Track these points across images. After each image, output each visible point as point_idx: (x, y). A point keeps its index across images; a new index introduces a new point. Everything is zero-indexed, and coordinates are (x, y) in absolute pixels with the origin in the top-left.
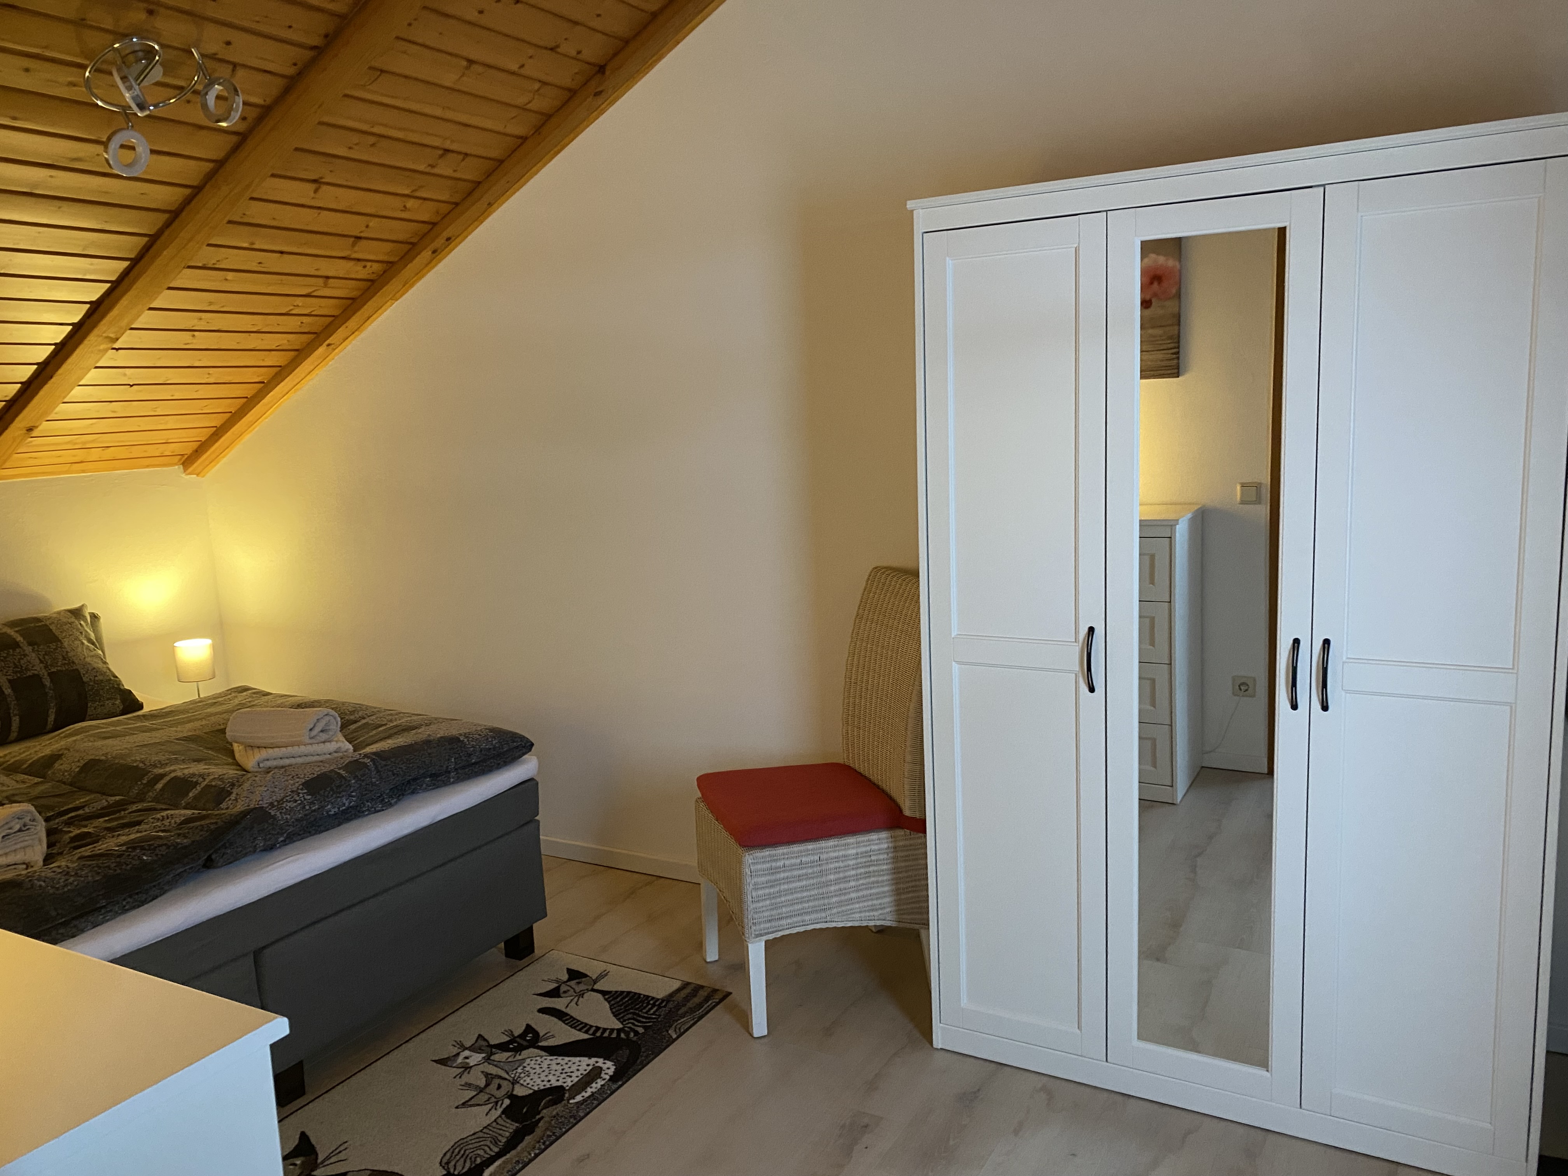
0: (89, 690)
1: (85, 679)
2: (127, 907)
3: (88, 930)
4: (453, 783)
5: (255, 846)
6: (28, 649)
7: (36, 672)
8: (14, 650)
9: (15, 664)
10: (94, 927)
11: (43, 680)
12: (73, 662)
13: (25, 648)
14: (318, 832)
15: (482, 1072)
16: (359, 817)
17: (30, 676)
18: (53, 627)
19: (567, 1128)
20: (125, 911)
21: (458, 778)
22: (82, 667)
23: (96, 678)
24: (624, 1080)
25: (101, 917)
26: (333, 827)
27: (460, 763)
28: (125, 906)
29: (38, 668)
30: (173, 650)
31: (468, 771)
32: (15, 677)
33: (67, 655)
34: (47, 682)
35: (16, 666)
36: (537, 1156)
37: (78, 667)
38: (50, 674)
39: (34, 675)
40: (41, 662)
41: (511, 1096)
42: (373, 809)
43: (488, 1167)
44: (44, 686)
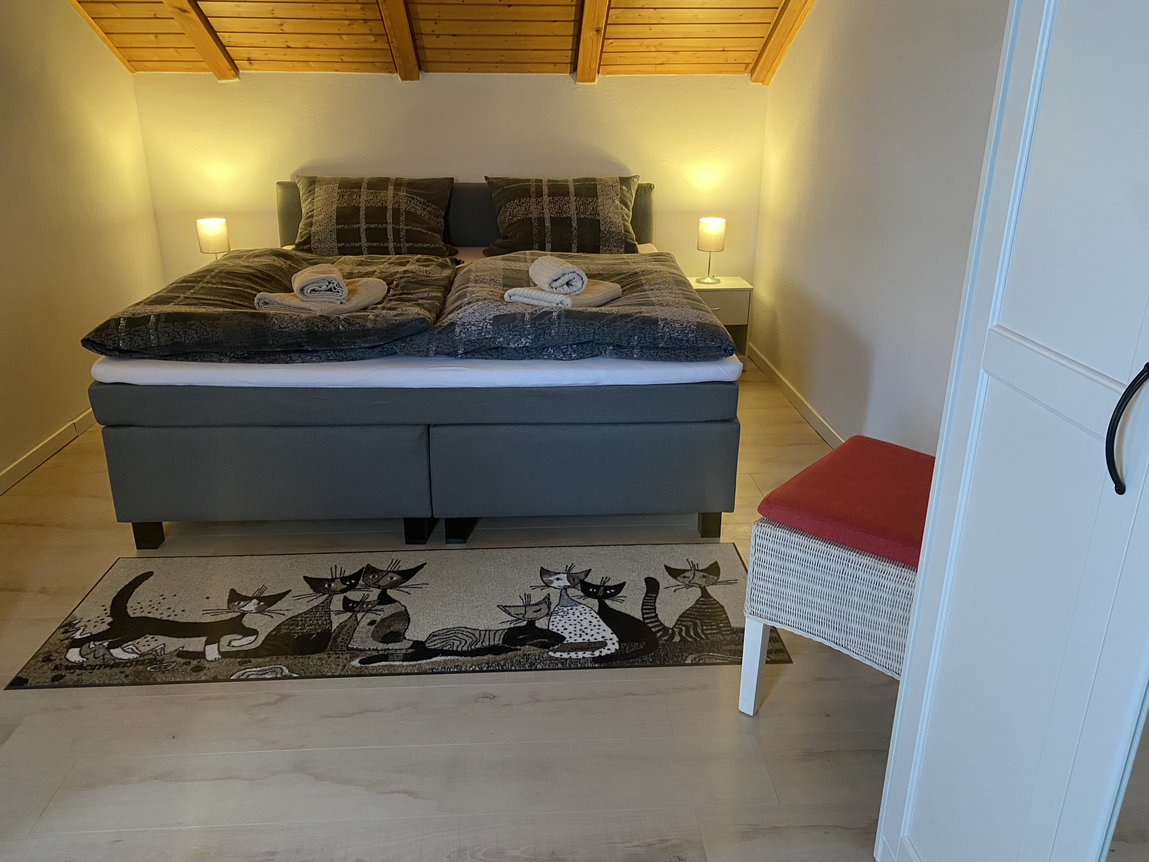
0: (602, 237)
1: (602, 228)
2: (331, 358)
3: (298, 363)
4: (635, 359)
5: (429, 348)
6: (573, 198)
7: (569, 215)
8: (564, 197)
9: (560, 207)
10: (303, 362)
11: (573, 222)
12: (598, 214)
13: (571, 197)
14: (500, 358)
15: (549, 594)
16: (539, 358)
17: (565, 217)
18: (599, 187)
19: (517, 668)
20: (328, 360)
21: (642, 356)
22: (603, 219)
23: (610, 229)
24: (602, 665)
25: (309, 357)
26: (516, 359)
27: (644, 343)
28: (329, 357)
29: (573, 214)
30: (698, 223)
31: (654, 353)
32: (556, 216)
33: (596, 208)
34: (574, 224)
35: (560, 209)
36: (474, 671)
37: (601, 218)
38: (578, 219)
39: (568, 217)
40: (577, 209)
41: (531, 623)
42: (553, 356)
43: (443, 655)
44: (572, 226)
